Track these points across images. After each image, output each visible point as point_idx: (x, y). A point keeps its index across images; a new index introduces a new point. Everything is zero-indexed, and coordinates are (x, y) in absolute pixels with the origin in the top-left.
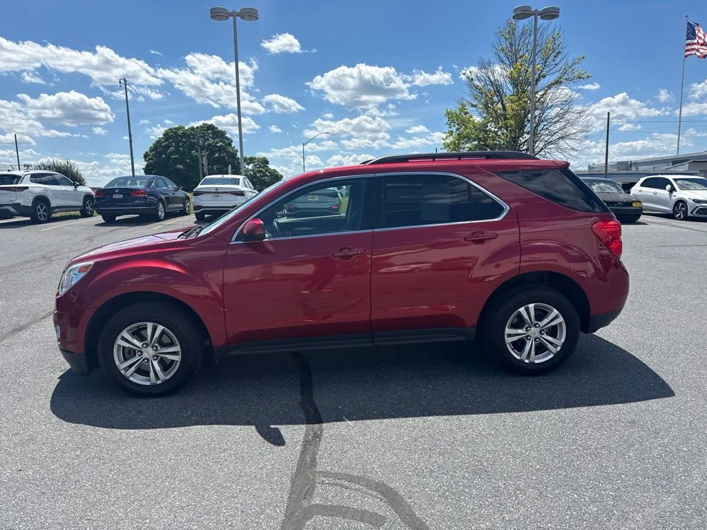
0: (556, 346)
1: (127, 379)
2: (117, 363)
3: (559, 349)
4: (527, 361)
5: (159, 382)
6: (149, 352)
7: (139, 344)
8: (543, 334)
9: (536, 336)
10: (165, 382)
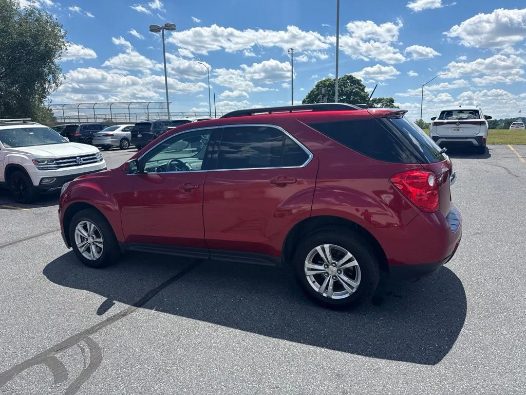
0: (352, 288)
1: (81, 254)
2: (77, 243)
3: (354, 291)
4: (325, 295)
5: (95, 259)
6: (90, 240)
7: (86, 234)
8: (339, 274)
9: (333, 274)
10: (98, 260)
